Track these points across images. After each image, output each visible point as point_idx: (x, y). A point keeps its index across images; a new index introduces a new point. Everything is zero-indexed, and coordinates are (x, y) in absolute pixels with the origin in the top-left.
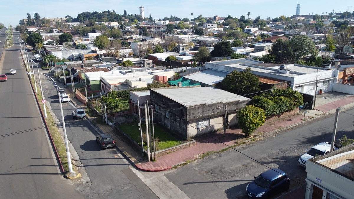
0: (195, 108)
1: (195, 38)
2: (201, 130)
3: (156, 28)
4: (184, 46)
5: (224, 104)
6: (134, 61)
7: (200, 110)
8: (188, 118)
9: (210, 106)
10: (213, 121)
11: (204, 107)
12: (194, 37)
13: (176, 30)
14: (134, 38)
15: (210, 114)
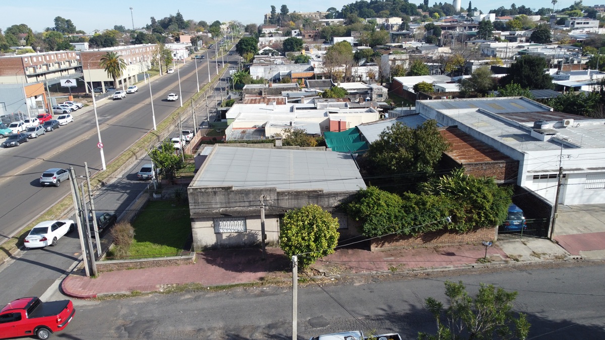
0: (206, 192)
1: (524, 49)
2: (224, 237)
3: (465, 28)
4: (481, 64)
5: (278, 193)
6: (354, 89)
7: (219, 198)
8: (193, 209)
9: (243, 193)
10: (254, 225)
11: (228, 195)
12: (523, 47)
13: (500, 32)
14: (404, 47)
15: (244, 209)
